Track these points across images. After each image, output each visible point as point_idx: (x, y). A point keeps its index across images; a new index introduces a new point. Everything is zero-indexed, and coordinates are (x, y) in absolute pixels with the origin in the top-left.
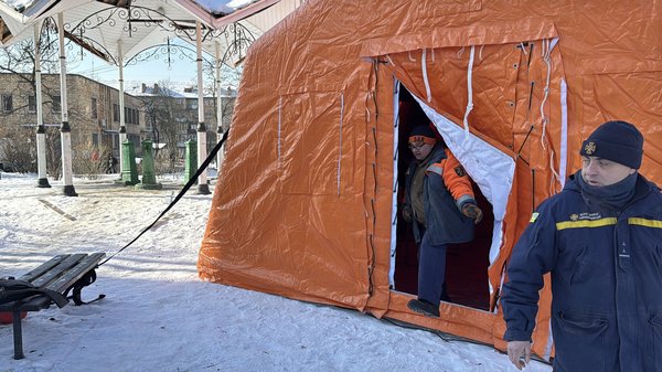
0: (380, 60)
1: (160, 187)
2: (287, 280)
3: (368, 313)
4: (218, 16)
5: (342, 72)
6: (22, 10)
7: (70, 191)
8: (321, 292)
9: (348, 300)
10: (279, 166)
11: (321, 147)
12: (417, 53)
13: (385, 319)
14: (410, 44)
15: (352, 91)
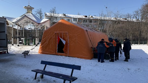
0: (56, 33)
1: (30, 45)
2: (48, 53)
3: (55, 55)
4: (39, 24)
5: (53, 34)
6: (13, 23)
7: (18, 46)
8: (51, 53)
9: (53, 54)
10: (47, 42)
11: (51, 40)
12: (59, 33)
13: (57, 55)
14: (58, 32)
15: (54, 36)
